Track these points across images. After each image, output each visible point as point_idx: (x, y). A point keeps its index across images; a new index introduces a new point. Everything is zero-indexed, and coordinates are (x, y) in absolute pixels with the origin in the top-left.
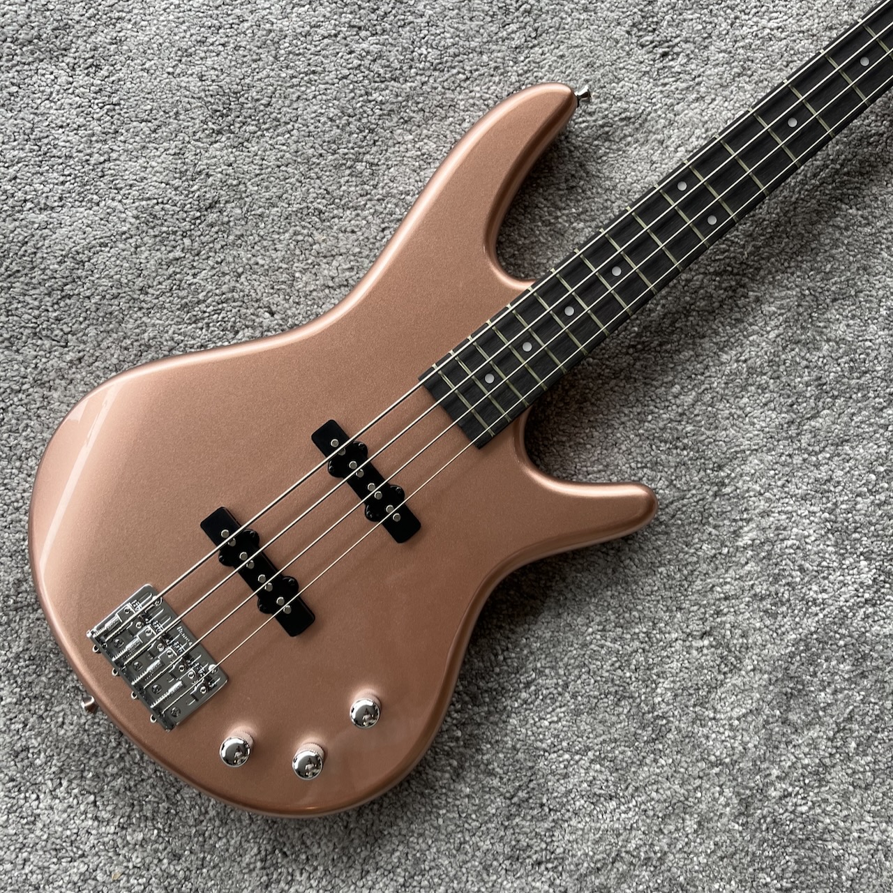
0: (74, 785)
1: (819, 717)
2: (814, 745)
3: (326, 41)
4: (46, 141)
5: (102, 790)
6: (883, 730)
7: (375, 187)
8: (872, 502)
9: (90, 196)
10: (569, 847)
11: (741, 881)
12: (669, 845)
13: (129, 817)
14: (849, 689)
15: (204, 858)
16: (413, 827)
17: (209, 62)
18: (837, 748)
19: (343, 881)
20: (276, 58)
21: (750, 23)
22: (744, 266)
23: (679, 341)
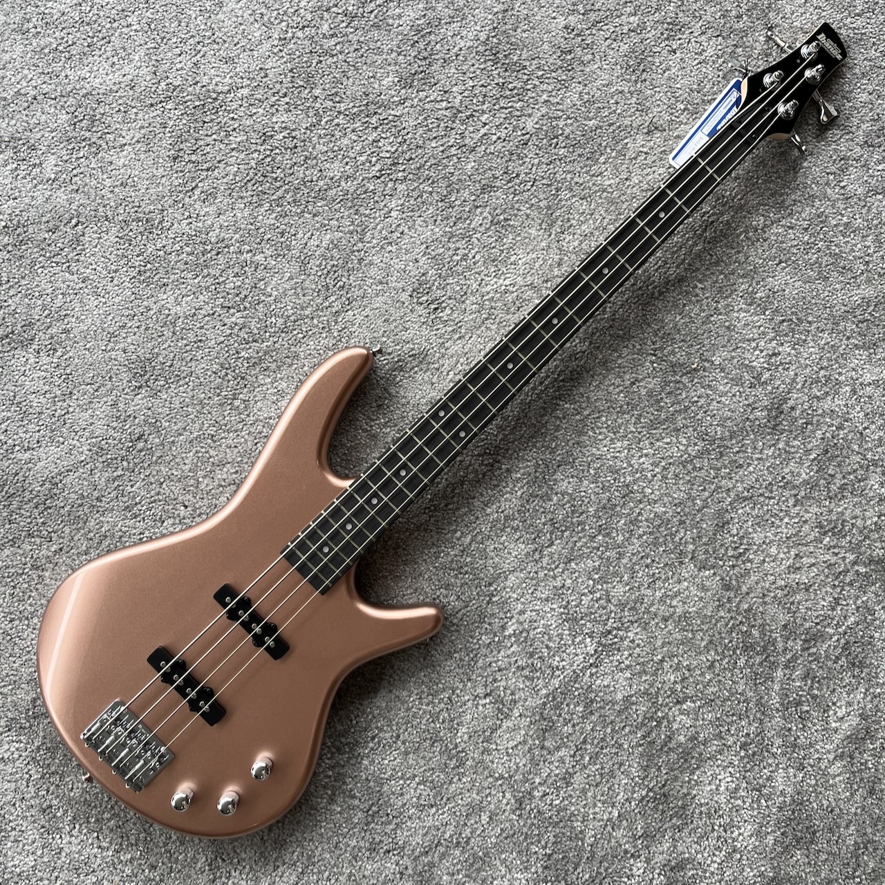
0: (83, 827)
1: (564, 743)
2: (562, 761)
3: (207, 318)
4: (24, 404)
5: (101, 829)
6: (606, 747)
7: (248, 415)
8: (592, 599)
9: (58, 439)
10: (407, 840)
11: (519, 852)
12: (471, 833)
13: (121, 844)
14: (583, 723)
15: (172, 867)
16: (305, 835)
17: (129, 340)
18: (576, 761)
19: (263, 874)
20: (174, 333)
21: (492, 282)
22: (498, 449)
23: (458, 502)
